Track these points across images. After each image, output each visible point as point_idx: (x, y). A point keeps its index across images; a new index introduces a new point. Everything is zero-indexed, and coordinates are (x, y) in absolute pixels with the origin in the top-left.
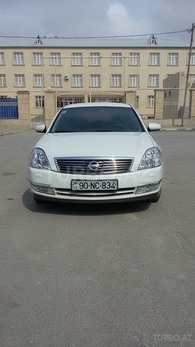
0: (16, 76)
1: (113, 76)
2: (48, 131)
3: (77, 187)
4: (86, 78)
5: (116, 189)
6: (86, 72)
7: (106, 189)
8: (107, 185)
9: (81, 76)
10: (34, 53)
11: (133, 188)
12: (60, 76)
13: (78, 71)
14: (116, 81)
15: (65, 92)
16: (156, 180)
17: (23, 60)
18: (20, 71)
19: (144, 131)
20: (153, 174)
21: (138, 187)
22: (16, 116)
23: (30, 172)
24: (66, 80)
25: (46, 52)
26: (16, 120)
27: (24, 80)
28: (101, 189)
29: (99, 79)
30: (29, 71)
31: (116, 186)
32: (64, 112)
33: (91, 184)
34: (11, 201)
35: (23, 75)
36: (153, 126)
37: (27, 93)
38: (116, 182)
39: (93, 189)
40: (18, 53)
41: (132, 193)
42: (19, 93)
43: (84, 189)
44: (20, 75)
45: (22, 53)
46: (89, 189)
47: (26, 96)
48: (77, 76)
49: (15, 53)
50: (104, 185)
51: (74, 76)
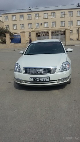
0: (21, 24)
1: (61, 22)
2: (24, 54)
3: (32, 80)
4: (50, 23)
5: (49, 81)
6: (49, 21)
7: (45, 81)
8: (45, 79)
9: (47, 23)
10: (28, 15)
11: (56, 80)
12: (39, 23)
13: (46, 21)
14: (63, 24)
15: (41, 30)
16: (67, 76)
17: (23, 18)
18: (22, 22)
19: (65, 52)
20: (65, 74)
21: (59, 79)
22: (20, 42)
23: (14, 73)
24: (41, 25)
25: (33, 14)
26: (20, 44)
27: (24, 26)
28: (42, 81)
29: (55, 24)
30: (26, 22)
31: (49, 80)
32: (31, 45)
33: (38, 79)
34: (9, 84)
35: (24, 24)
36: (69, 50)
37: (24, 32)
38: (49, 78)
39: (39, 81)
40: (21, 15)
41: (56, 82)
42: (21, 32)
43: (35, 81)
44: (22, 24)
45: (23, 15)
46: (37, 81)
47: (24, 34)
48: (46, 23)
49: (20, 15)
50: (43, 79)
51: (45, 23)
